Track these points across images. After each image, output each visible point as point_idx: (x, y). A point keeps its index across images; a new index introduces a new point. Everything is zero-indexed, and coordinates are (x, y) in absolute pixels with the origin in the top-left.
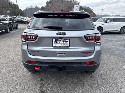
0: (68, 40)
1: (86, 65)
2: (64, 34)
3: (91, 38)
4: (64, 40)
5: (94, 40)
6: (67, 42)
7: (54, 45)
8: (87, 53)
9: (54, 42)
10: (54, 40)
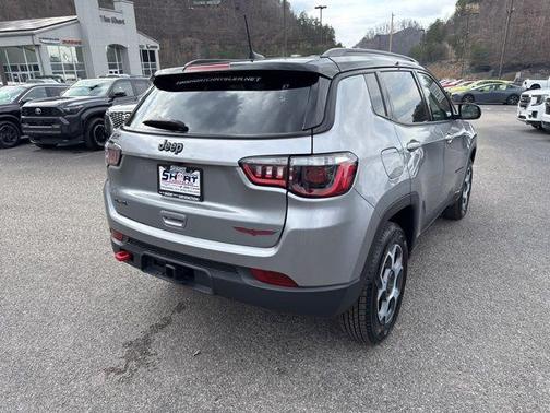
0: (197, 173)
1: (248, 281)
2: (178, 149)
3: (269, 172)
4: (187, 171)
5: (284, 183)
6: (195, 179)
7: (163, 185)
8: (254, 233)
9: (161, 176)
10: (162, 169)
